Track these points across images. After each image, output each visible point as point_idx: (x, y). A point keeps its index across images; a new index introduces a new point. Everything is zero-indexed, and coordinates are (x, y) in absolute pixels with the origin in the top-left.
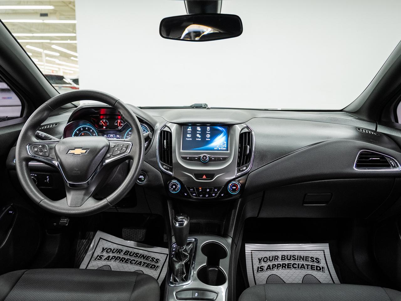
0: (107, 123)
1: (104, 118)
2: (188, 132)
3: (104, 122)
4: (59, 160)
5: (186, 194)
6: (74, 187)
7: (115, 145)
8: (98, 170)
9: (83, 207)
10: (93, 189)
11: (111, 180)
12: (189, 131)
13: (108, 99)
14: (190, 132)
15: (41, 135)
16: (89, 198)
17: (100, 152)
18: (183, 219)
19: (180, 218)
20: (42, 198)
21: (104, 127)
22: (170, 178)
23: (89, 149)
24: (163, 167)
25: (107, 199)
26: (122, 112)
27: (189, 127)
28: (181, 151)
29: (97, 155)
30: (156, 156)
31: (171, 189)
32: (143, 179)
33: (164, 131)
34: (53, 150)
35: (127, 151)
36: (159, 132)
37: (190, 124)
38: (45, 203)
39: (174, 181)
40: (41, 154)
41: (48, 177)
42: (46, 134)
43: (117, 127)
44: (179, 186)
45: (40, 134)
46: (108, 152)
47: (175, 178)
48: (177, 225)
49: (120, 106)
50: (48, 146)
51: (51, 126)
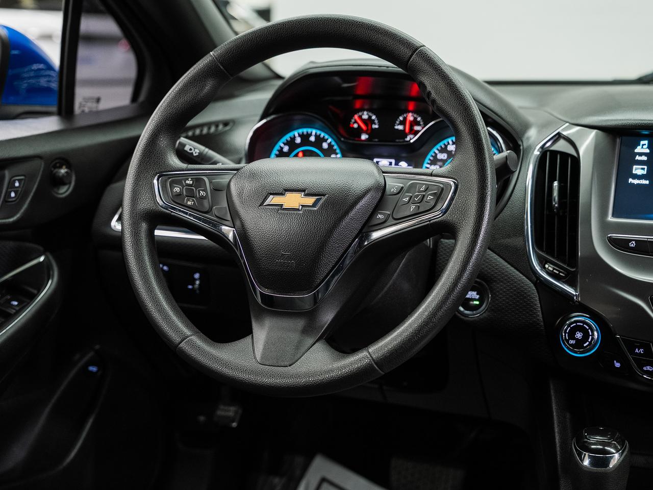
0: (373, 122)
1: (366, 107)
2: (638, 158)
3: (364, 121)
4: (238, 223)
5: (618, 365)
6: (275, 308)
7: (401, 185)
8: (347, 262)
9: (299, 370)
10: (327, 317)
11: (380, 296)
12: (641, 154)
13: (390, 43)
14: (644, 158)
15: (191, 149)
16: (317, 344)
17: (358, 207)
18: (609, 445)
19: (595, 441)
20: (187, 332)
21: (364, 137)
22: (567, 305)
23: (324, 195)
24: (544, 268)
25: (370, 350)
26: (429, 82)
27: (642, 142)
28: (610, 218)
29: (347, 213)
30: (521, 232)
31: (568, 341)
32: (477, 303)
33: (554, 153)
34: (224, 194)
35: (438, 207)
36: (537, 153)
37: (646, 132)
38: (193, 345)
39: (578, 317)
40: (189, 203)
41: (197, 276)
42: (202, 148)
43: (403, 134)
44: (596, 333)
45: (187, 148)
46: (379, 206)
47: (582, 308)
48: (586, 462)
49: (424, 66)
50: (210, 182)
51: (213, 129)
